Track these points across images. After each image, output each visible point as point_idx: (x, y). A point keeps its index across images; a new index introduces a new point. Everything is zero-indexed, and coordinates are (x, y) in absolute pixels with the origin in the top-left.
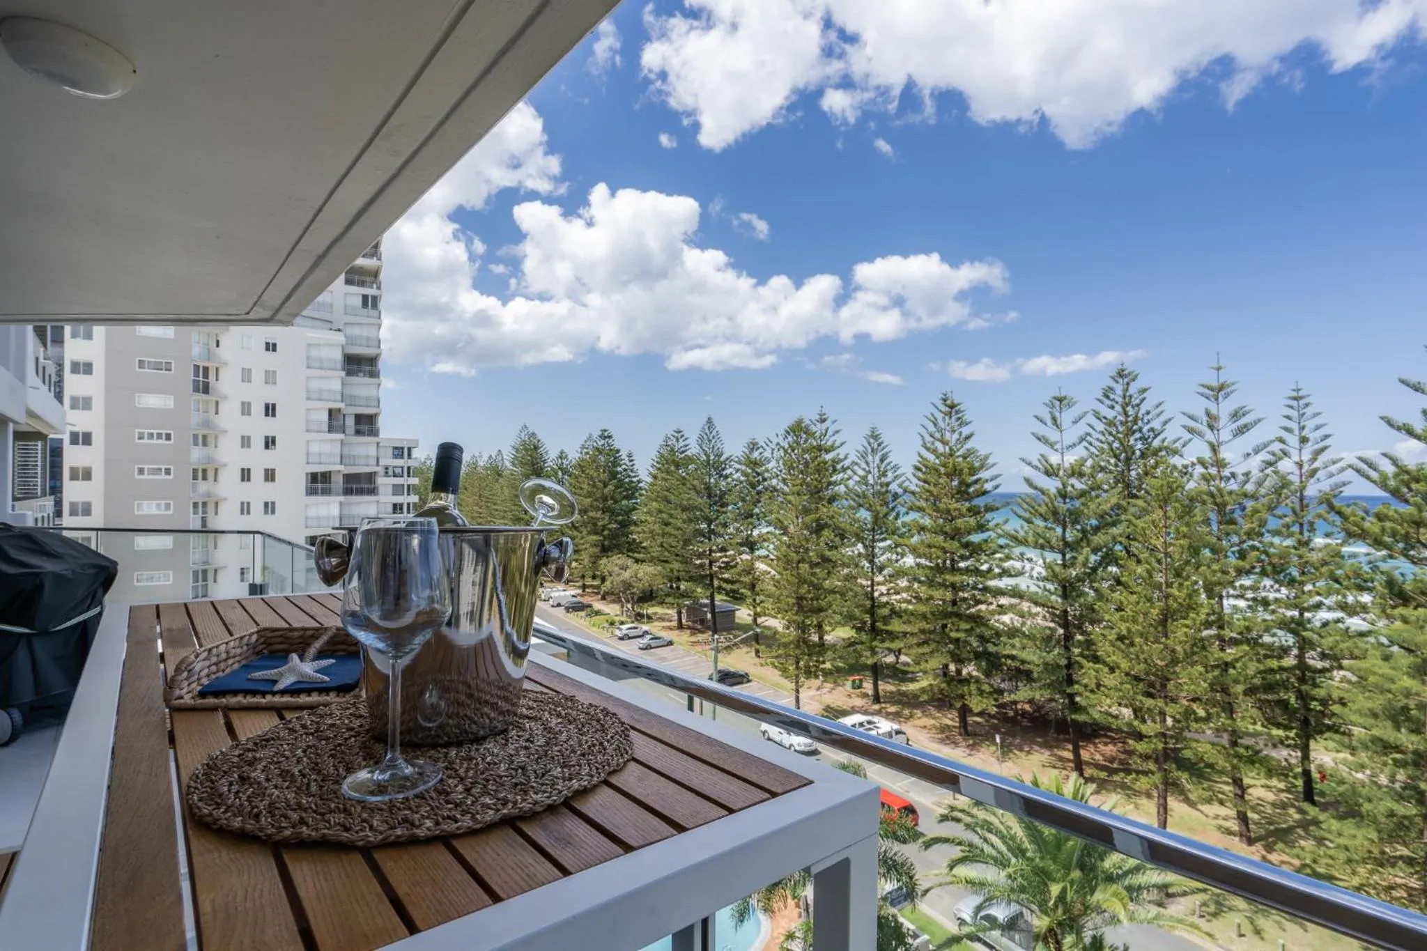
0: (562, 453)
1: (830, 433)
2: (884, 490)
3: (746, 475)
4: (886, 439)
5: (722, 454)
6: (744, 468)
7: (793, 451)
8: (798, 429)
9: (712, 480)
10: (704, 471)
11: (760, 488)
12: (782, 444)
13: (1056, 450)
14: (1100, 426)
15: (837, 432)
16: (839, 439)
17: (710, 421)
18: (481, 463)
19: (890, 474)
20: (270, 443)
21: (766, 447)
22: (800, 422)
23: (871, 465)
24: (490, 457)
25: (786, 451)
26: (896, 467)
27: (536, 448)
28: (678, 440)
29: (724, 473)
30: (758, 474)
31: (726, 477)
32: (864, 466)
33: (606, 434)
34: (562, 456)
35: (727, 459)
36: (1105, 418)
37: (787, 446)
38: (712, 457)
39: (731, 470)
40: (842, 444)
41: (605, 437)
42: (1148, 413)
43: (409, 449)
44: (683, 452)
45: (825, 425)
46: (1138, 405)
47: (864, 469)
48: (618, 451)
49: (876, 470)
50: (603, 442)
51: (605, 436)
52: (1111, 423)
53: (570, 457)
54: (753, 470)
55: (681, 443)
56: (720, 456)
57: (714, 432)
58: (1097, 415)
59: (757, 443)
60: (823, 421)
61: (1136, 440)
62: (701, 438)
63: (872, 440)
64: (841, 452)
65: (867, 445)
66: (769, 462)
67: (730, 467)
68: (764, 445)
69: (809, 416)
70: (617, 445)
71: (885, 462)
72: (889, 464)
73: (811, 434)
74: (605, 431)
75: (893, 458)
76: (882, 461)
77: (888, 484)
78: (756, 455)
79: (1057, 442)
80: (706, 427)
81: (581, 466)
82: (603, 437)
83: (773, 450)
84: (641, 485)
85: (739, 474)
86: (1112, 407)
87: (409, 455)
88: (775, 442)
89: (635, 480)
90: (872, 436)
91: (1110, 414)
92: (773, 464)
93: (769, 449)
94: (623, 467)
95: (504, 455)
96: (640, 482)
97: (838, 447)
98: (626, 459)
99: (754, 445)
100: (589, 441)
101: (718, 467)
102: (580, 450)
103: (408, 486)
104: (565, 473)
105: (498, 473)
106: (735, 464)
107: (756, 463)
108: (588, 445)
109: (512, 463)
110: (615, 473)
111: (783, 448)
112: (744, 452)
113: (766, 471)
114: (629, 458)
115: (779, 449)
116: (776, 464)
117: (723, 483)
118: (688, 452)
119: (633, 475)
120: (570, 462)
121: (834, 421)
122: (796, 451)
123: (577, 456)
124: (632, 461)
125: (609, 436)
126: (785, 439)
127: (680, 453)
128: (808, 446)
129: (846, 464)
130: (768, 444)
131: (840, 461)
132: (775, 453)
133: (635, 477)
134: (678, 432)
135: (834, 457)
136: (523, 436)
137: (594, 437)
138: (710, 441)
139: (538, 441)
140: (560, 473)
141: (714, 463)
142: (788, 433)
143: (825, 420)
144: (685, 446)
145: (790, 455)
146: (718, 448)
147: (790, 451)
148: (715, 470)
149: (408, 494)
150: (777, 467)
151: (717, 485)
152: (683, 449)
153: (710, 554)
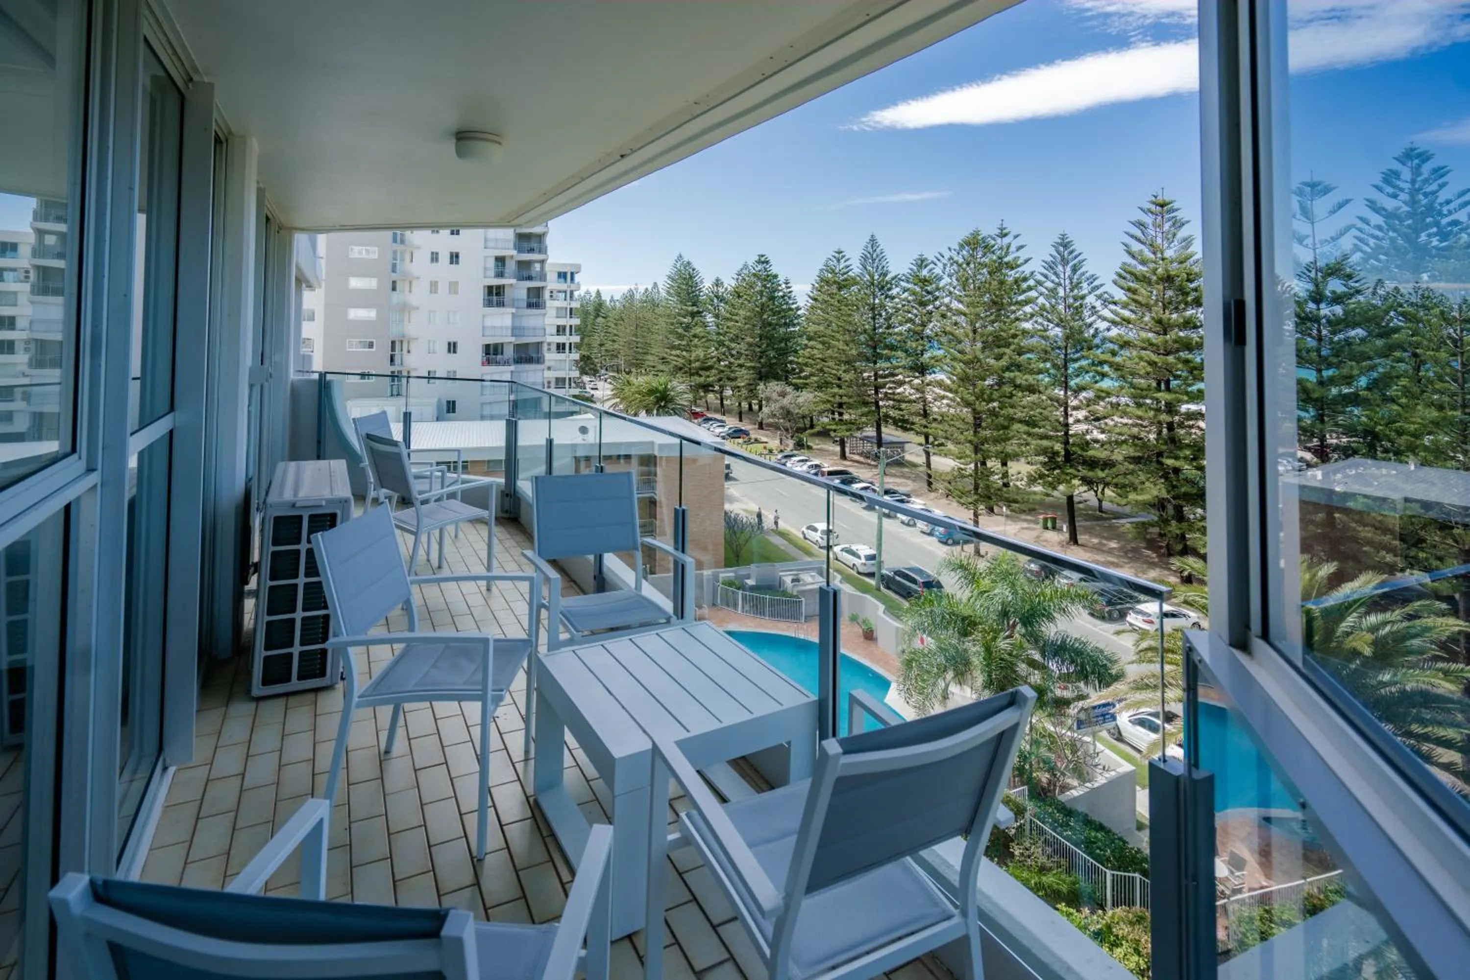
0: (717, 280)
1: (1012, 249)
2: (1078, 304)
3: (914, 293)
4: (1077, 247)
5: (888, 272)
6: (910, 286)
7: (968, 264)
8: (974, 243)
9: (877, 301)
10: (868, 292)
11: (930, 307)
12: (956, 258)
13: (1306, 246)
14: (1377, 219)
15: (1022, 247)
16: (1023, 255)
17: (873, 240)
18: (638, 296)
19: (1085, 285)
20: (455, 258)
21: (938, 262)
22: (976, 234)
23: (1062, 276)
24: (647, 290)
25: (960, 265)
26: (1093, 278)
27: (691, 277)
28: (838, 261)
29: (890, 293)
30: (928, 293)
31: (893, 298)
32: (1054, 277)
33: (763, 259)
34: (718, 283)
35: (893, 279)
36: (1384, 209)
37: (961, 260)
38: (876, 277)
39: (898, 289)
40: (1026, 261)
41: (763, 263)
42: (1448, 202)
43: (572, 274)
44: (845, 274)
45: (1006, 240)
46: (1433, 193)
47: (1053, 282)
48: (776, 276)
49: (1067, 282)
51: (763, 261)
52: (1390, 216)
53: (726, 285)
54: (922, 288)
55: (842, 265)
56: (885, 275)
57: (878, 250)
58: (1373, 205)
59: (926, 259)
60: (1003, 235)
61: (1429, 236)
62: (865, 258)
63: (1061, 249)
65: (1055, 254)
66: (941, 279)
67: (897, 286)
68: (935, 260)
69: (988, 230)
70: (774, 270)
71: (1079, 272)
72: (1083, 274)
73: (988, 248)
74: (762, 256)
75: (1088, 268)
76: (1074, 270)
77: (1083, 297)
78: (925, 272)
79: (1307, 236)
80: (870, 246)
81: (737, 293)
82: (759, 262)
83: (945, 265)
84: (799, 312)
85: (906, 294)
86: (1395, 196)
87: (572, 279)
88: (947, 256)
89: (794, 306)
90: (1061, 244)
91: (1390, 204)
92: (946, 280)
93: (940, 265)
94: (781, 294)
95: (660, 286)
96: (798, 309)
97: (1022, 264)
98: (784, 286)
99: (922, 261)
100: (746, 266)
101: (883, 287)
102: (736, 277)
103: (571, 309)
104: (721, 301)
105: (655, 305)
106: (903, 284)
107: (925, 281)
108: (744, 271)
109: (668, 293)
110: (772, 298)
111: (957, 262)
112: (911, 269)
113: (938, 289)
114: (787, 284)
115: (952, 265)
116: (949, 281)
117: (889, 304)
118: (850, 273)
119: (791, 302)
120: (726, 289)
121: (1016, 237)
122: (972, 266)
123: (733, 283)
124: (789, 287)
125: (767, 262)
126: (958, 253)
127: (843, 275)
128: (986, 260)
129: (1031, 282)
130: (939, 260)
131: (1025, 279)
132: (947, 269)
133: (793, 304)
134: (839, 252)
135: (1017, 275)
136: (678, 266)
137: (750, 263)
138: (874, 260)
139: (694, 270)
140: (716, 301)
141: (879, 283)
142: (962, 246)
143: (1006, 235)
144: (847, 267)
145: (965, 270)
146: (883, 267)
147: (964, 266)
148: (880, 290)
149: (571, 317)
150: (950, 284)
151: (882, 306)
152: (845, 270)
153: (876, 379)
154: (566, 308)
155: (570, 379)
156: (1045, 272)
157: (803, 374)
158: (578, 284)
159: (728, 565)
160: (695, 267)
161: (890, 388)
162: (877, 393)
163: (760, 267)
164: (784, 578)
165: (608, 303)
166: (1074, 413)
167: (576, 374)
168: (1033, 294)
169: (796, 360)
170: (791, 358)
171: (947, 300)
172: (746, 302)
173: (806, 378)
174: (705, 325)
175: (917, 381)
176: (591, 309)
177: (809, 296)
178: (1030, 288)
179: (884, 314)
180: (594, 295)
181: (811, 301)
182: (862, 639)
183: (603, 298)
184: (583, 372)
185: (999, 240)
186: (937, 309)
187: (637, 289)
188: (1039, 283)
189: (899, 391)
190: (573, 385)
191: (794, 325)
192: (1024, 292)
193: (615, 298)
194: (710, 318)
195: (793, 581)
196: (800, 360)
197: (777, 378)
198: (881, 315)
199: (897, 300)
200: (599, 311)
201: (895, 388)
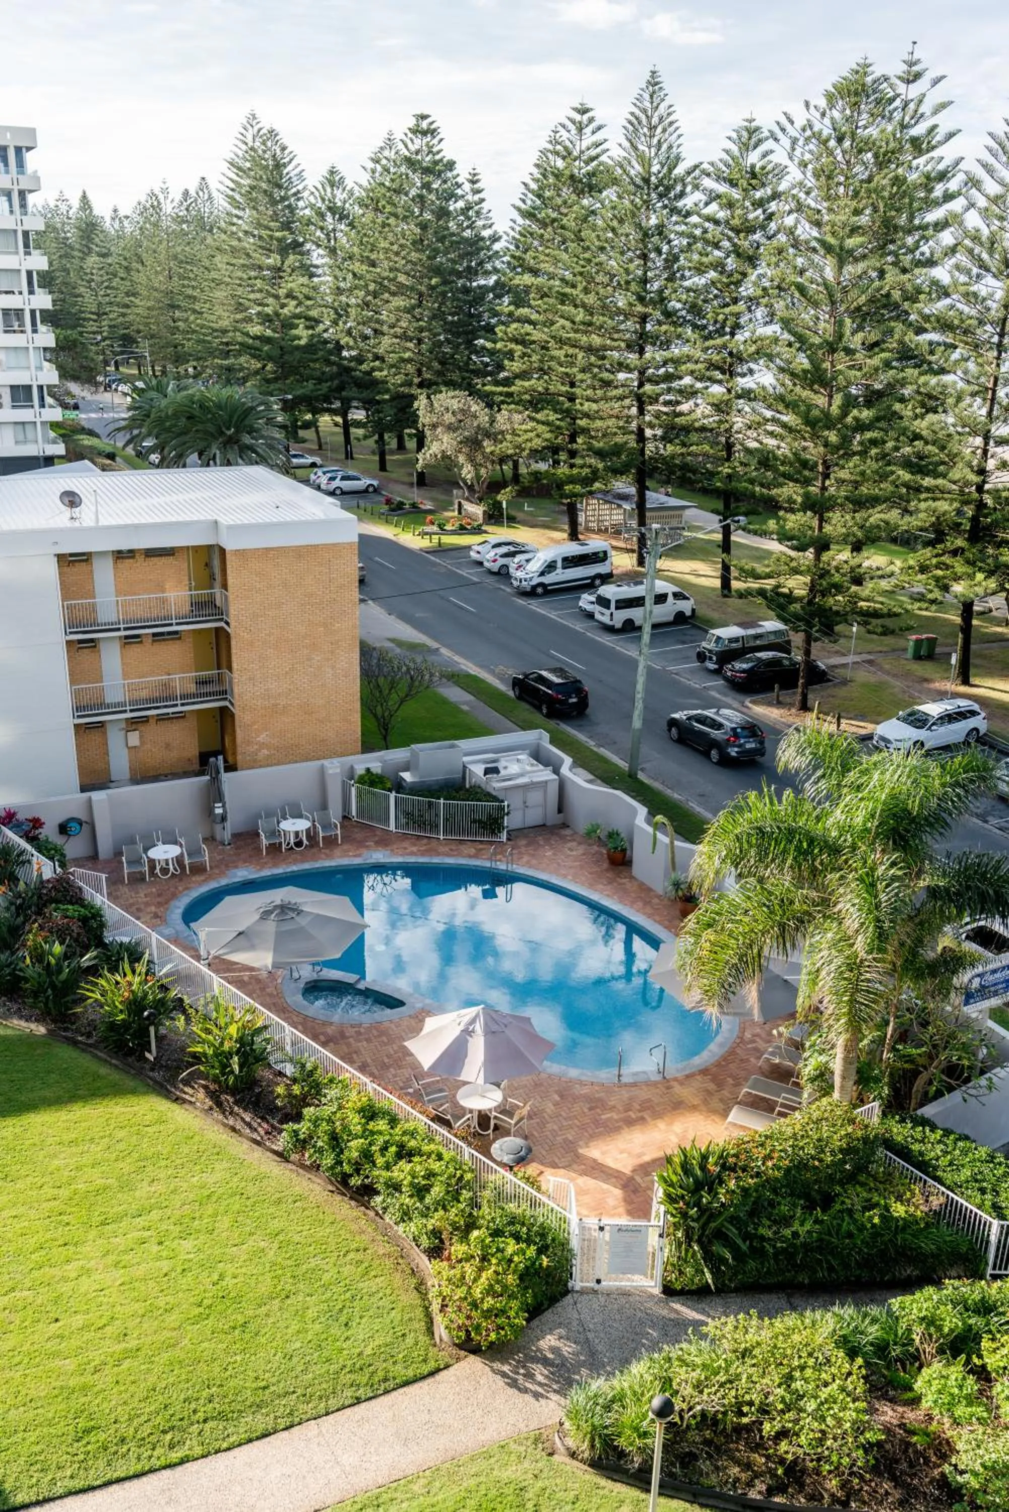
0: (332, 173)
1: (925, 108)
3: (728, 205)
5: (678, 159)
7: (840, 140)
8: (856, 91)
9: (653, 221)
10: (636, 200)
11: (757, 236)
12: (817, 127)
15: (943, 106)
16: (945, 122)
18: (168, 208)
21: (779, 138)
22: (863, 69)
24: (186, 193)
25: (823, 143)
27: (279, 166)
28: (580, 129)
29: (680, 204)
30: (756, 204)
31: (685, 214)
33: (424, 125)
34: (333, 180)
35: (690, 171)
37: (826, 132)
38: (655, 168)
39: (697, 196)
40: (951, 135)
41: (424, 133)
43: (19, 154)
44: (592, 159)
45: (917, 90)
48: (451, 165)
50: (418, 142)
51: (424, 129)
53: (349, 183)
54: (744, 194)
55: (588, 140)
56: (674, 163)
57: (663, 106)
59: (758, 129)
60: (912, 78)
62: (634, 124)
64: (947, 153)
66: (783, 172)
67: (696, 187)
70: (448, 153)
73: (880, 106)
74: (424, 117)
78: (753, 158)
80: (647, 96)
81: (372, 203)
82: (417, 131)
83: (794, 141)
84: (497, 246)
87: (21, 164)
88: (800, 122)
89: (486, 233)
93: (786, 142)
94: (461, 204)
95: (214, 185)
96: (495, 239)
97: (941, 143)
98: (467, 187)
99: (751, 132)
100: (389, 143)
101: (668, 189)
102: (371, 165)
103: (26, 234)
104: (341, 219)
105: (204, 225)
106: (708, 183)
107: (755, 176)
108: (386, 153)
109: (232, 200)
110: (443, 213)
111: (817, 136)
112: (727, 152)
113: (775, 196)
114: (473, 182)
115: (807, 140)
116: (799, 176)
117: (675, 226)
118: (604, 158)
119: (480, 223)
120: (351, 193)
121: (936, 81)
122: (847, 144)
123: (364, 179)
124: (479, 191)
125: (431, 132)
126: (823, 115)
127: (587, 163)
128: (873, 132)
129: (953, 185)
130: (783, 130)
131: (943, 176)
132: (798, 152)
133: (484, 227)
134: (583, 111)
135: (929, 167)
136: (249, 140)
137: (399, 135)
138: (652, 128)
139: (284, 149)
140: (329, 218)
141: (661, 181)
142: (831, 98)
143: (918, 76)
144: (597, 145)
145: (831, 153)
146: (670, 147)
147: (832, 143)
148: (661, 196)
149: (28, 253)
150: (801, 184)
151: (660, 230)
152: (593, 152)
153: (641, 385)
154: (15, 231)
155: (40, 388)
156: (991, 160)
157: (502, 375)
158: (36, 178)
159: (367, 747)
160: (285, 141)
161: (667, 403)
162: (641, 411)
163: (418, 143)
164: (473, 768)
165: (107, 224)
166: (999, 450)
167: (49, 375)
168: (957, 205)
169: (489, 345)
170: (481, 342)
171: (789, 221)
172: (392, 221)
173: (507, 382)
174: (308, 271)
175: (717, 390)
176: (72, 235)
177: (519, 209)
178: (949, 197)
179: (665, 248)
180: (76, 203)
181: (520, 221)
182: (606, 865)
183: (96, 212)
184: (65, 374)
185: (901, 88)
186: (769, 238)
187: (166, 191)
188: (973, 182)
189: (684, 407)
190: (49, 400)
191: (487, 273)
192: (937, 203)
193: (122, 213)
194: (318, 257)
195: (487, 771)
196: (499, 345)
197: (452, 385)
198: (659, 251)
199: (694, 219)
200: (90, 240)
201: (678, 403)
